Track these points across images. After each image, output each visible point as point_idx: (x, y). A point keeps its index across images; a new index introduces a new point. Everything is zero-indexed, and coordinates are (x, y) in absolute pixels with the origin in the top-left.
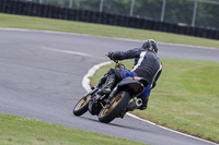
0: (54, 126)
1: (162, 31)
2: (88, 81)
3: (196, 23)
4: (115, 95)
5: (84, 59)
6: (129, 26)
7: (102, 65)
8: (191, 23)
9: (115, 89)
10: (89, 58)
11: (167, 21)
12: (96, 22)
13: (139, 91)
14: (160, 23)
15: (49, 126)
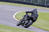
0: (7, 26)
1: (31, 5)
2: (15, 16)
3: (39, 3)
5: (14, 11)
6: (24, 4)
7: (18, 12)
12: (16, 3)
15: (6, 26)
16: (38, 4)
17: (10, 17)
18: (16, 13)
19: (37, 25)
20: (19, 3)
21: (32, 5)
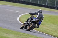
4: (31, 24)
5: (18, 13)
8: (46, 4)
9: (31, 22)
10: (19, 13)
11: (40, 4)
13: (37, 23)
14: (38, 4)
16: (46, 5)
17: (13, 19)
18: (21, 15)
19: (45, 30)
20: (24, 4)
21: (40, 6)
